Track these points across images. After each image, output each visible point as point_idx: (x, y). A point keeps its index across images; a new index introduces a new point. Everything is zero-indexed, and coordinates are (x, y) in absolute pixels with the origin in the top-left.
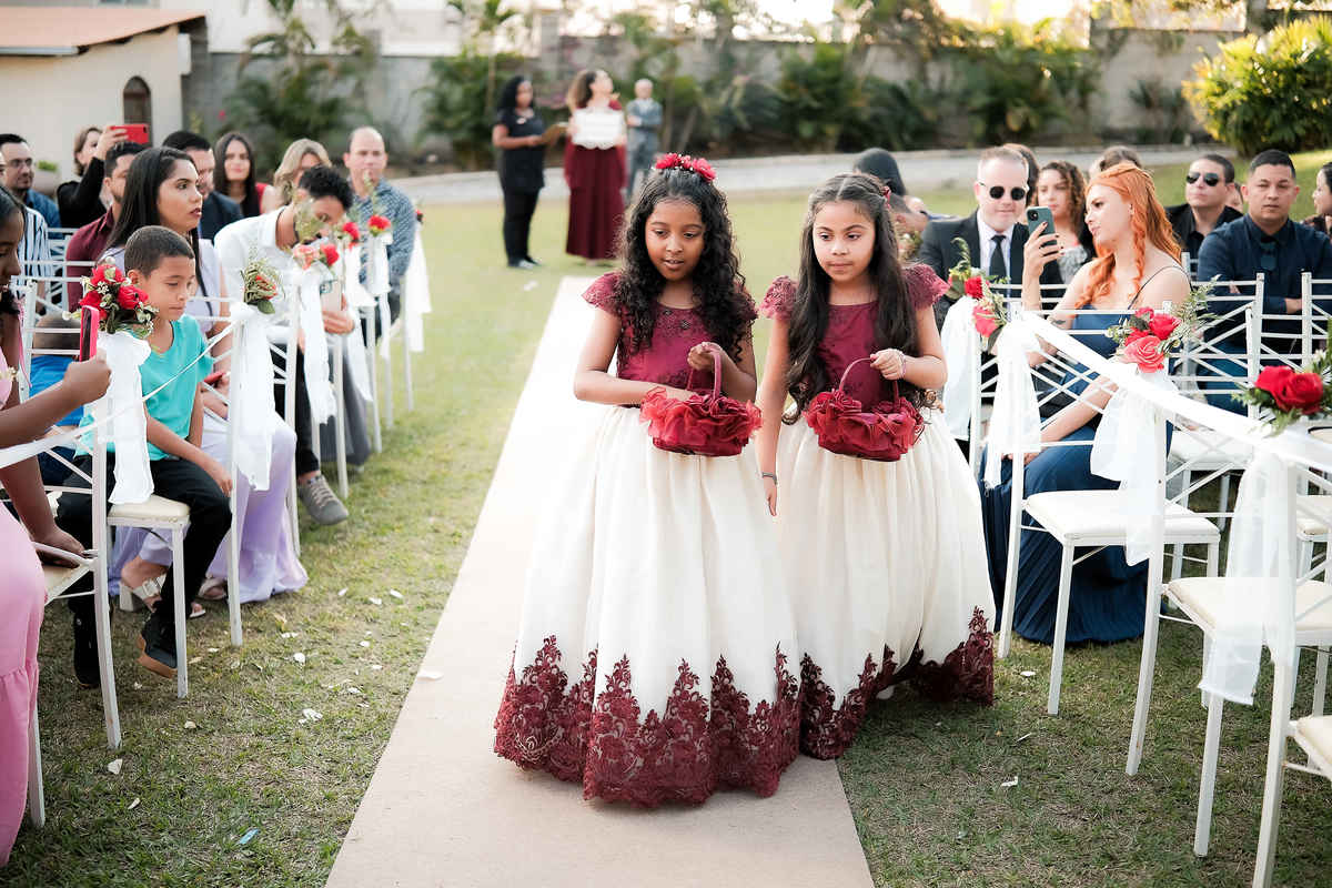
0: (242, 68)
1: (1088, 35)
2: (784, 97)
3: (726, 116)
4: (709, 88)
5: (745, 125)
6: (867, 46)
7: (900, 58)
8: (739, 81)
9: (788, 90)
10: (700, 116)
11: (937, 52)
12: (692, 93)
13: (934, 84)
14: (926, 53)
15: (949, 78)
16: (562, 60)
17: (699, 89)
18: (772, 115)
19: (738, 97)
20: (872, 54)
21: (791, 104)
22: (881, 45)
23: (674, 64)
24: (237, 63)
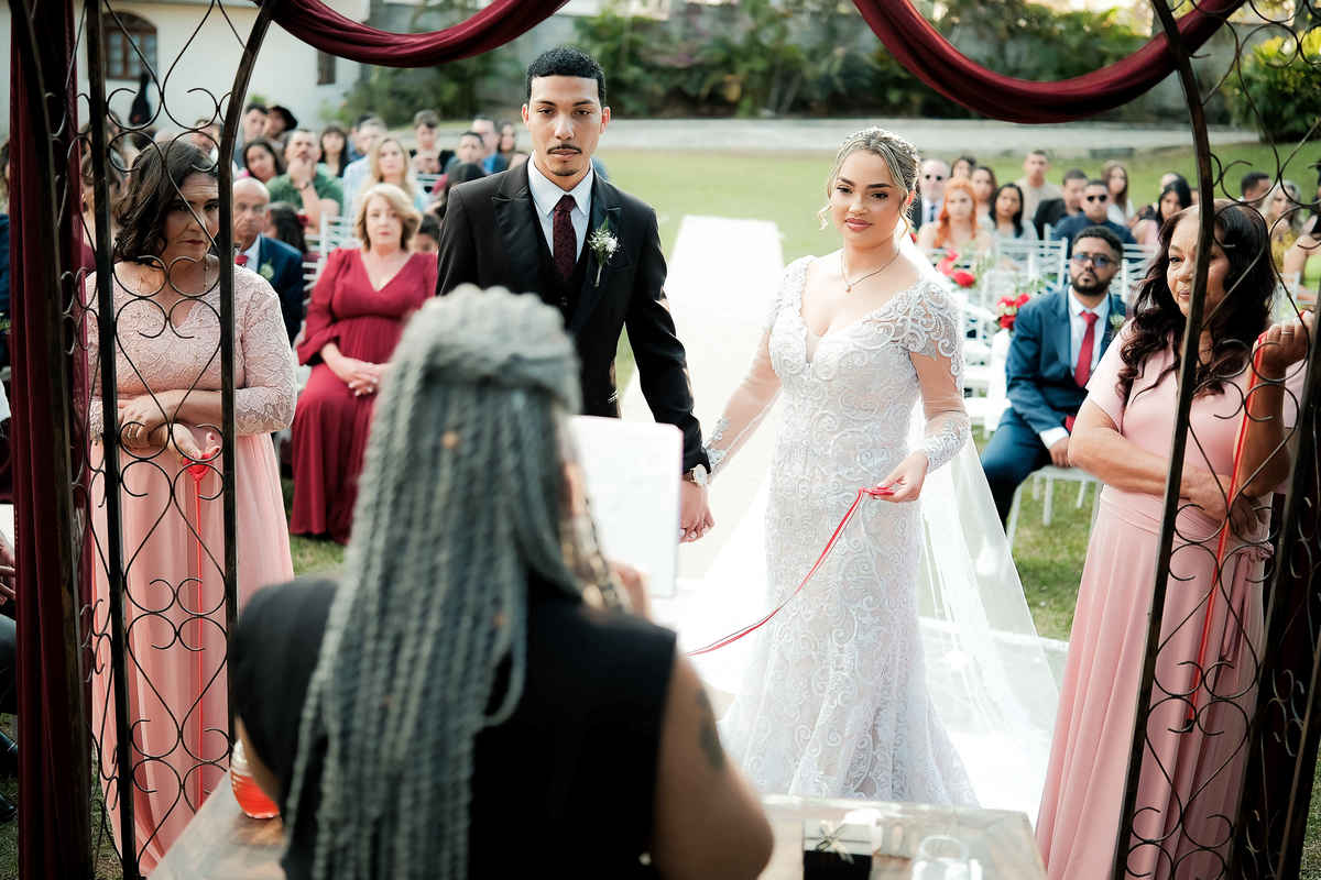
0: (415, 19)
1: (1151, 23)
2: (877, 67)
3: (826, 81)
4: (813, 55)
5: (842, 90)
6: (954, 24)
7: (981, 37)
8: (839, 51)
9: (881, 61)
10: (804, 82)
11: (1014, 32)
12: (797, 61)
13: (1011, 62)
14: (1003, 33)
15: (1025, 56)
16: (688, 24)
17: (803, 57)
18: (866, 83)
19: (837, 66)
20: (957, 31)
21: (883, 73)
22: (964, 25)
23: (784, 33)
24: (410, 14)
